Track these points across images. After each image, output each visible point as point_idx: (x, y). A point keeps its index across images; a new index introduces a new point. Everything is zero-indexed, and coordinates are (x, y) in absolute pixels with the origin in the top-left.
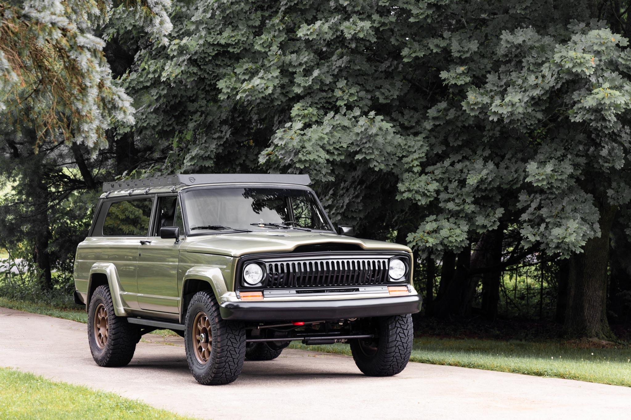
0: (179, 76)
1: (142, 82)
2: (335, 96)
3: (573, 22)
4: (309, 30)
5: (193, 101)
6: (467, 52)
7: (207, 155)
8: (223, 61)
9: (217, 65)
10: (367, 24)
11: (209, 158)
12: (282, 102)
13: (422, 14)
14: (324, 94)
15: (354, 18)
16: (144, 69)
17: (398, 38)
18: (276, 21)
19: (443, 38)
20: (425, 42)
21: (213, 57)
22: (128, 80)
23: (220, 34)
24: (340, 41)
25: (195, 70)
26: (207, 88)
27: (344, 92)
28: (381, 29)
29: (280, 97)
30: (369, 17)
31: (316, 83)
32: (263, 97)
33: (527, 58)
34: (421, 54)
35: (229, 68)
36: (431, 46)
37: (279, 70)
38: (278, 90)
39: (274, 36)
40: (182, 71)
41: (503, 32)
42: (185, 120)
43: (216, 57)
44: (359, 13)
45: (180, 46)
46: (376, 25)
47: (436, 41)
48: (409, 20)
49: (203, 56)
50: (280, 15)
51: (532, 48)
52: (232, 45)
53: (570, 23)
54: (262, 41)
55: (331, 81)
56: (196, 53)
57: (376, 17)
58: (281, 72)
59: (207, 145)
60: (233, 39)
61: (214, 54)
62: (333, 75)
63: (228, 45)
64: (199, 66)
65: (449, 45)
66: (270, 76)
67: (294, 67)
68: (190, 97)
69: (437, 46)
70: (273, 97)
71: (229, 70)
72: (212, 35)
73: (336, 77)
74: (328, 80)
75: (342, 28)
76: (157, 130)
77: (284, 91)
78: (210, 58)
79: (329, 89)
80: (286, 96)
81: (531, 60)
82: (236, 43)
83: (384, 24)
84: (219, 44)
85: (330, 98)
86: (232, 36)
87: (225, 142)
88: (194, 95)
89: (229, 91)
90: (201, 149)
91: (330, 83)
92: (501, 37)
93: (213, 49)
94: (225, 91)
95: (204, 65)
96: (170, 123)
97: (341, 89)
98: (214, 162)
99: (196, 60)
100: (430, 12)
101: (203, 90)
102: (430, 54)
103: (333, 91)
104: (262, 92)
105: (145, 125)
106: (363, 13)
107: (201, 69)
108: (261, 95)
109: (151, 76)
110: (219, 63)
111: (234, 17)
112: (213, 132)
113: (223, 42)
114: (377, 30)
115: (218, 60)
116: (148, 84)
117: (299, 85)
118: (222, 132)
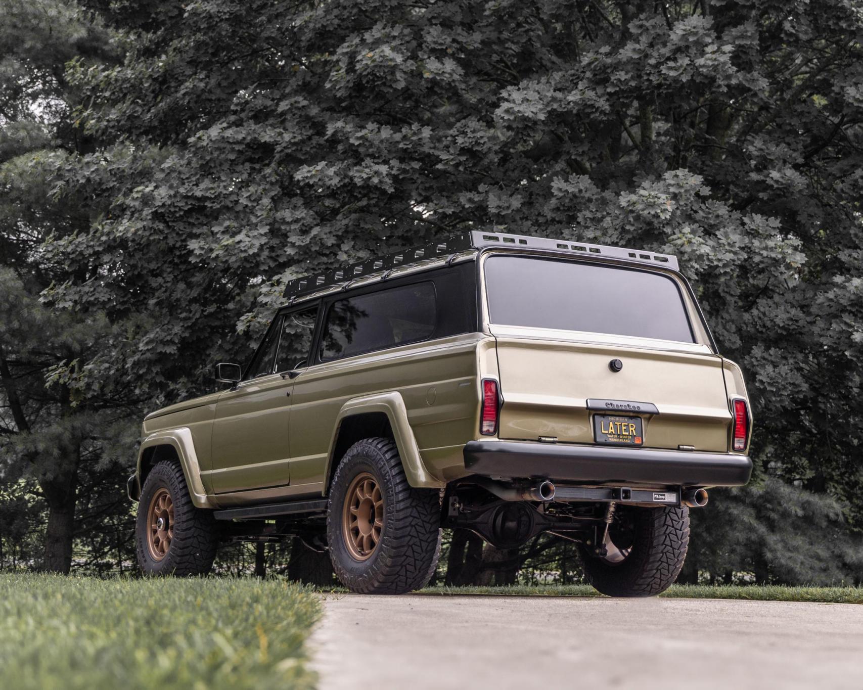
0: (140, 232)
1: (92, 247)
2: (338, 261)
3: (640, 174)
4: (309, 171)
5: (156, 276)
6: (508, 208)
7: (169, 338)
8: (198, 219)
9: (190, 223)
10: (384, 169)
11: (171, 342)
12: (269, 267)
13: (452, 160)
14: (325, 259)
15: (368, 161)
16: (97, 231)
17: (421, 191)
18: (268, 171)
19: (479, 193)
20: (455, 198)
21: (185, 212)
22: (76, 242)
23: (197, 185)
24: (349, 191)
25: (161, 226)
26: (176, 260)
27: (349, 256)
28: (401, 177)
29: (268, 261)
30: (386, 162)
31: (316, 244)
32: (245, 258)
33: (584, 212)
34: (450, 211)
35: (205, 227)
36: (463, 200)
37: (268, 227)
38: (266, 253)
39: (264, 190)
40: (144, 227)
41: (555, 178)
42: (145, 298)
43: (189, 212)
44: (372, 156)
45: (143, 195)
46: (394, 172)
47: (469, 195)
48: (437, 167)
49: (172, 209)
50: (273, 165)
51: (590, 200)
52: (211, 198)
53: (636, 175)
54: (248, 194)
55: (334, 242)
56: (164, 205)
57: (394, 162)
58: (271, 231)
59: (170, 327)
60: (213, 192)
61: (186, 209)
62: (337, 236)
63: (204, 199)
64: (166, 222)
65: (486, 200)
66: (255, 233)
67: (288, 223)
68: (154, 270)
69: (470, 200)
70: (258, 259)
71: (205, 229)
72: (186, 186)
73: (340, 239)
74: (330, 241)
75: (351, 174)
76: (107, 307)
77: (274, 255)
78: (182, 213)
79: (331, 253)
80: (276, 260)
81: (589, 215)
82: (216, 197)
83: (405, 171)
84: (194, 197)
85: (331, 263)
86: (212, 188)
87: (194, 324)
88: (158, 268)
89: (203, 252)
90: (163, 330)
91: (333, 245)
92: (552, 184)
93: (186, 203)
94: (197, 252)
95: (174, 221)
96: (125, 299)
97: (346, 252)
98: (179, 349)
99: (162, 215)
100: (463, 158)
101: (170, 262)
102: (461, 212)
103: (336, 255)
104: (245, 251)
105: (92, 299)
106: (378, 158)
107: (169, 227)
108: (243, 255)
109: (104, 238)
110: (192, 221)
111: (215, 167)
112: (179, 311)
113: (199, 194)
114: (395, 178)
115: (192, 217)
116: (100, 249)
117: (293, 245)
118: (191, 312)
